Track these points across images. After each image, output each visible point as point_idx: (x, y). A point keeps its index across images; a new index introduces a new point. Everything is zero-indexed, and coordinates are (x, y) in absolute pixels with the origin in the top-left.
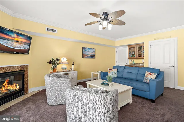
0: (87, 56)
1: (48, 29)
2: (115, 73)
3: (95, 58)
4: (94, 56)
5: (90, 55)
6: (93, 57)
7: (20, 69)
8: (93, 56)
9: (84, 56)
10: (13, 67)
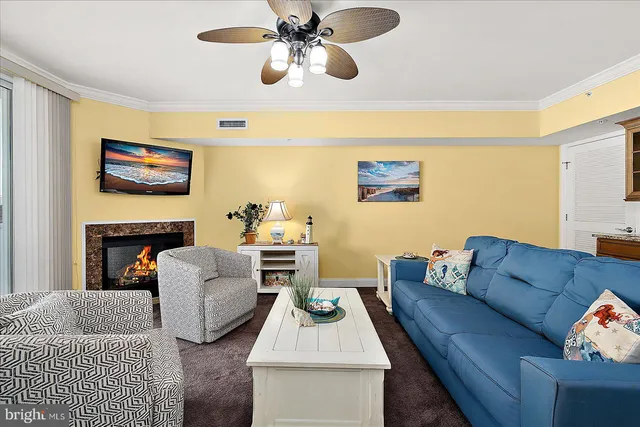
0: (378, 193)
1: (222, 124)
2: (455, 269)
3: (418, 199)
4: (416, 191)
5: (394, 188)
6: (409, 198)
7: (168, 230)
8: (408, 194)
9: (365, 193)
10: (152, 225)
